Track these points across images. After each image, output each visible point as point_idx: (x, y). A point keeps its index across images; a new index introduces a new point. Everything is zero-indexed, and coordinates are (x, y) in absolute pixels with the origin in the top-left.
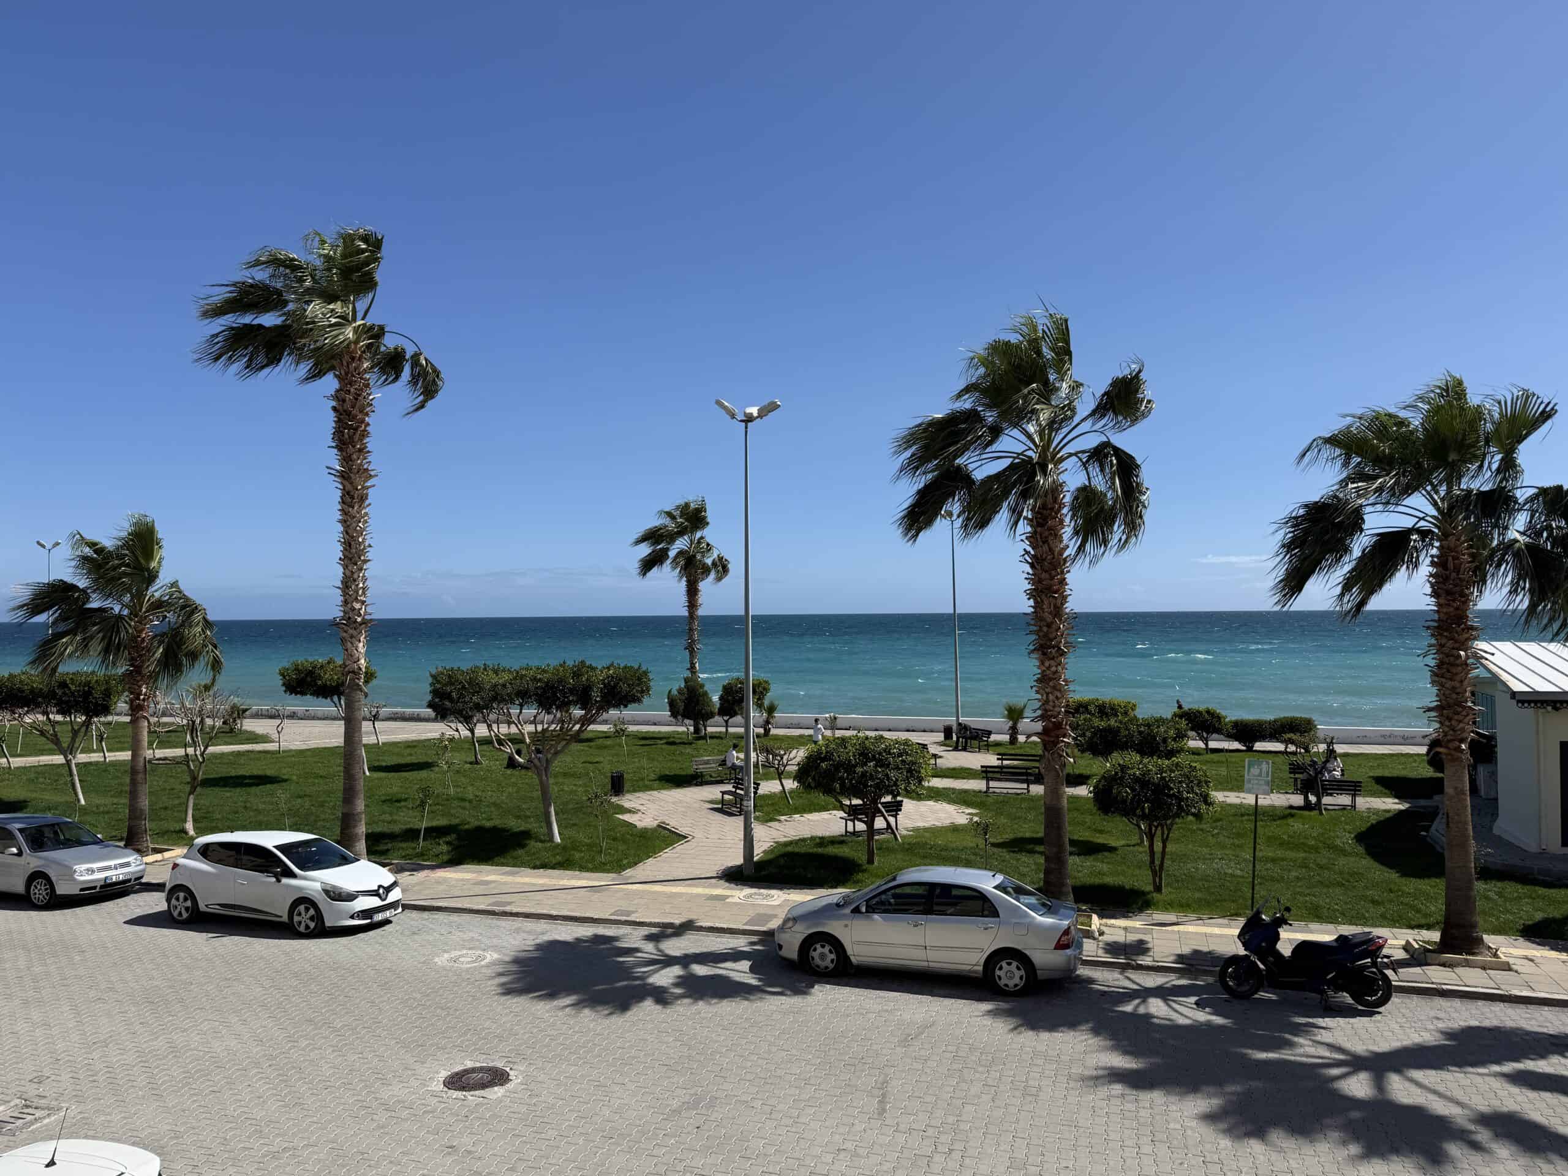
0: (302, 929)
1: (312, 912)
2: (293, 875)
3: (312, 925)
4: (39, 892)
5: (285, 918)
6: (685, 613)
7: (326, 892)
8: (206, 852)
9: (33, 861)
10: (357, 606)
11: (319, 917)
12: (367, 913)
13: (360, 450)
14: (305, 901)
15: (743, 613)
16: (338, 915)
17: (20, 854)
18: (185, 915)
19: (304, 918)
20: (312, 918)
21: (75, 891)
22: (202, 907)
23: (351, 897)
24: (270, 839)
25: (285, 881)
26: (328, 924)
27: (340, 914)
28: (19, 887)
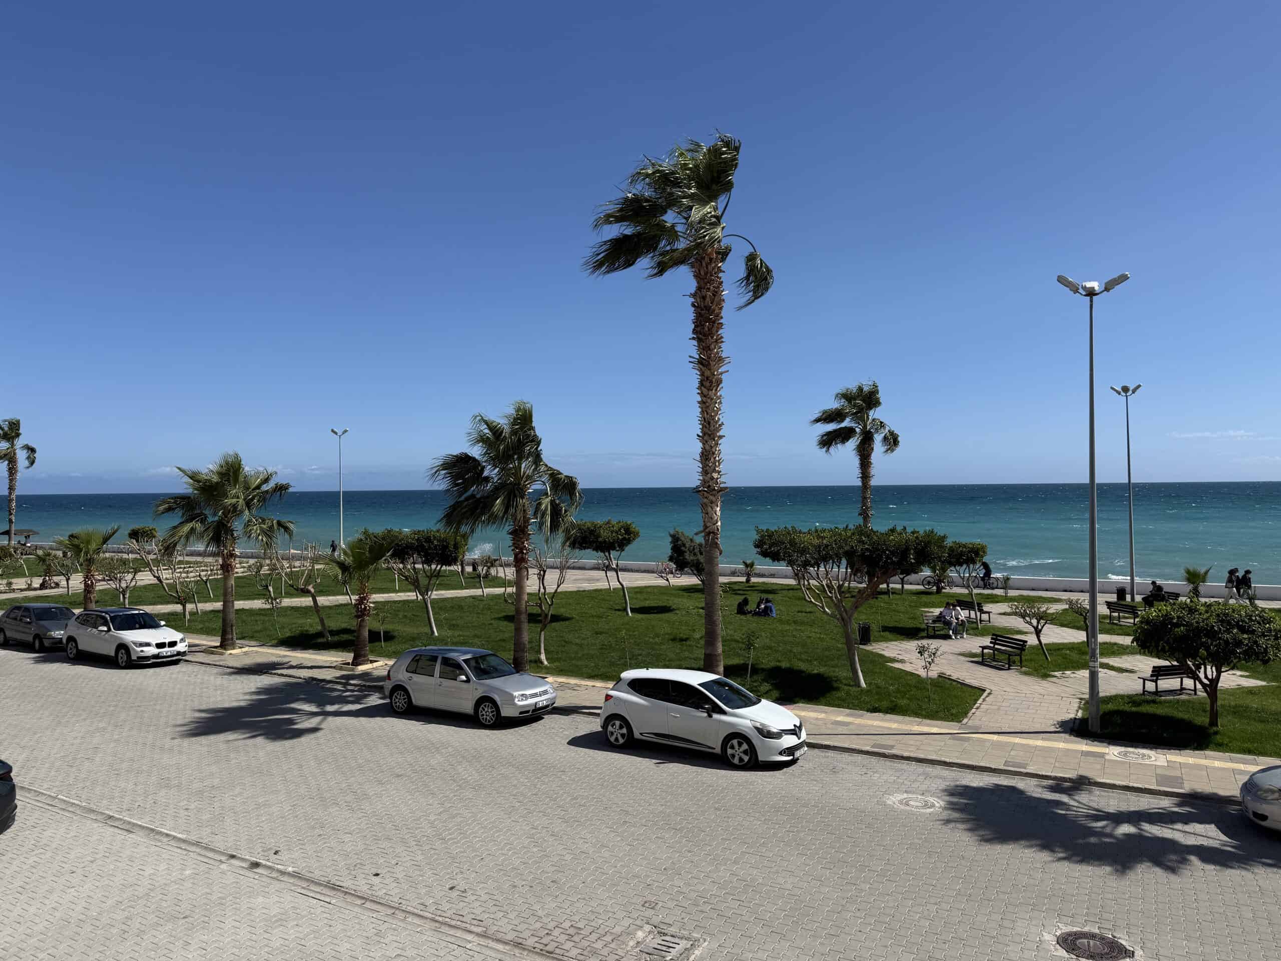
0: (736, 761)
1: (745, 746)
2: (723, 712)
3: (746, 758)
4: (487, 713)
5: (718, 750)
6: (859, 483)
7: (757, 728)
8: (638, 686)
9: (478, 688)
10: (715, 475)
11: (752, 750)
12: (790, 751)
13: (716, 341)
14: (737, 736)
15: (1087, 481)
16: (769, 751)
17: (468, 681)
18: (621, 741)
19: (737, 752)
20: (745, 752)
21: (516, 714)
22: (637, 735)
23: (778, 735)
24: (695, 678)
25: (716, 716)
26: (761, 758)
27: (771, 751)
28: (468, 707)
